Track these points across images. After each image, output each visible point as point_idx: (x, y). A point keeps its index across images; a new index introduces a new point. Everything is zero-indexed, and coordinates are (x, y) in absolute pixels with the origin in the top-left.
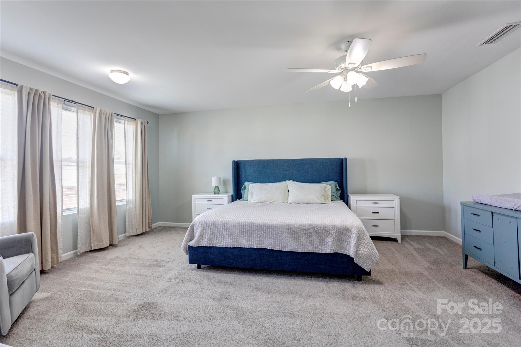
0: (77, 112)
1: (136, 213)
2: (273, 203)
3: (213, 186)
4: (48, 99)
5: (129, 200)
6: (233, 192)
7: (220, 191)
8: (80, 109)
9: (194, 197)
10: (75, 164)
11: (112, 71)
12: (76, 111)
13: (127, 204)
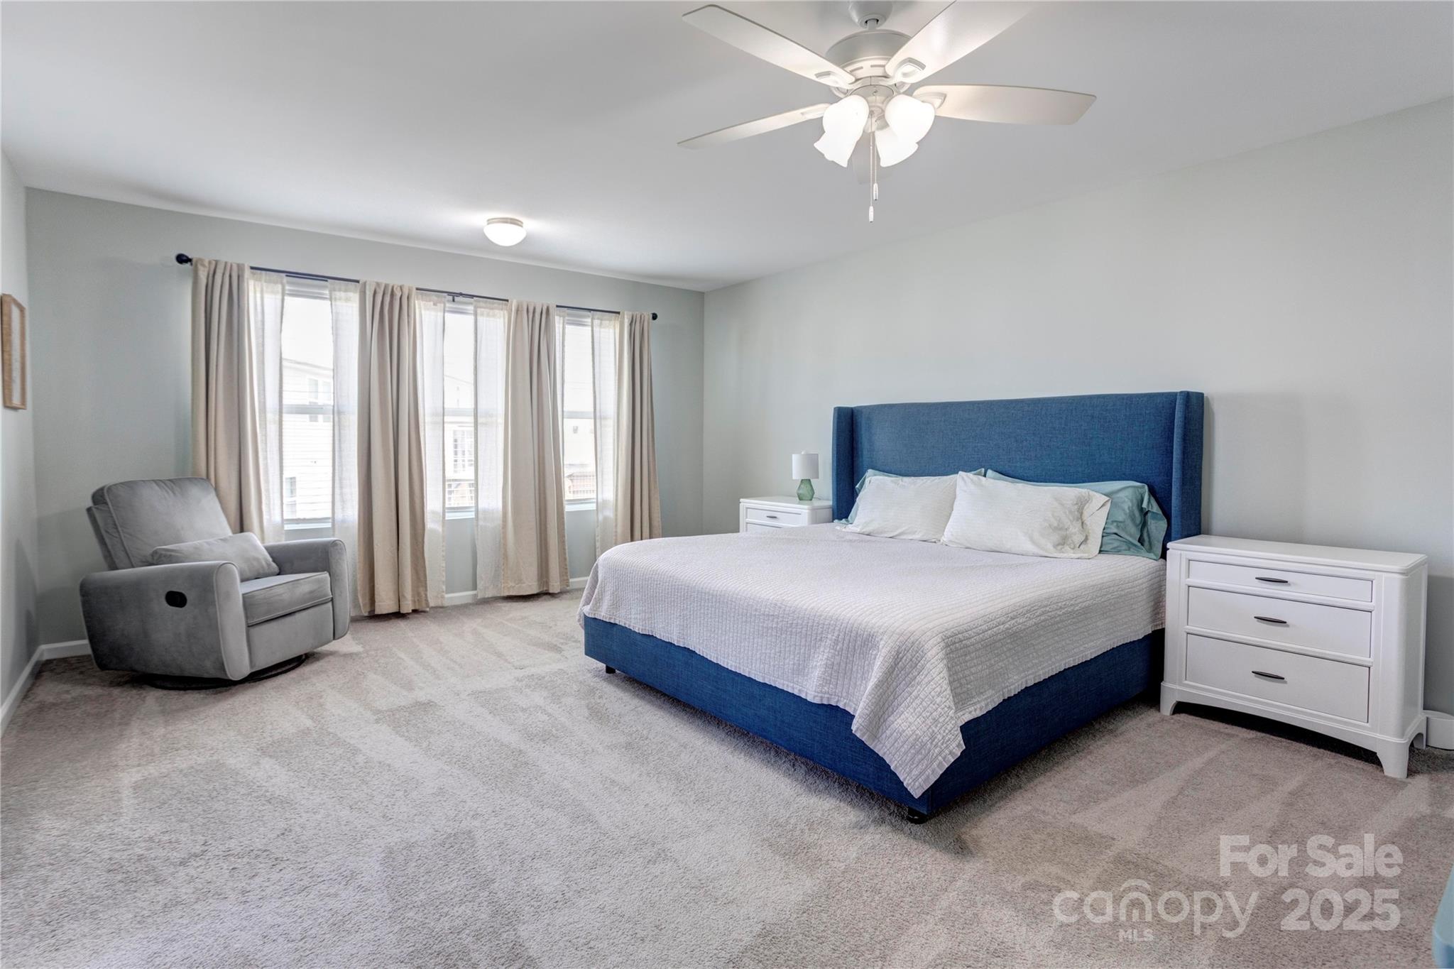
0: (476, 314)
1: (616, 532)
2: (897, 537)
3: (794, 478)
4: (408, 298)
5: (605, 502)
6: (833, 498)
7: (814, 493)
8: (480, 307)
9: (745, 503)
10: (471, 419)
11: (490, 222)
12: (472, 312)
13: (597, 510)
